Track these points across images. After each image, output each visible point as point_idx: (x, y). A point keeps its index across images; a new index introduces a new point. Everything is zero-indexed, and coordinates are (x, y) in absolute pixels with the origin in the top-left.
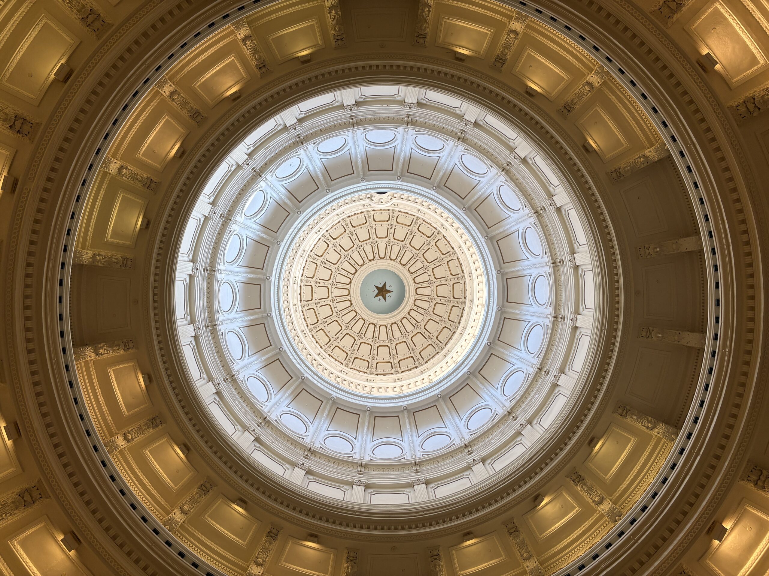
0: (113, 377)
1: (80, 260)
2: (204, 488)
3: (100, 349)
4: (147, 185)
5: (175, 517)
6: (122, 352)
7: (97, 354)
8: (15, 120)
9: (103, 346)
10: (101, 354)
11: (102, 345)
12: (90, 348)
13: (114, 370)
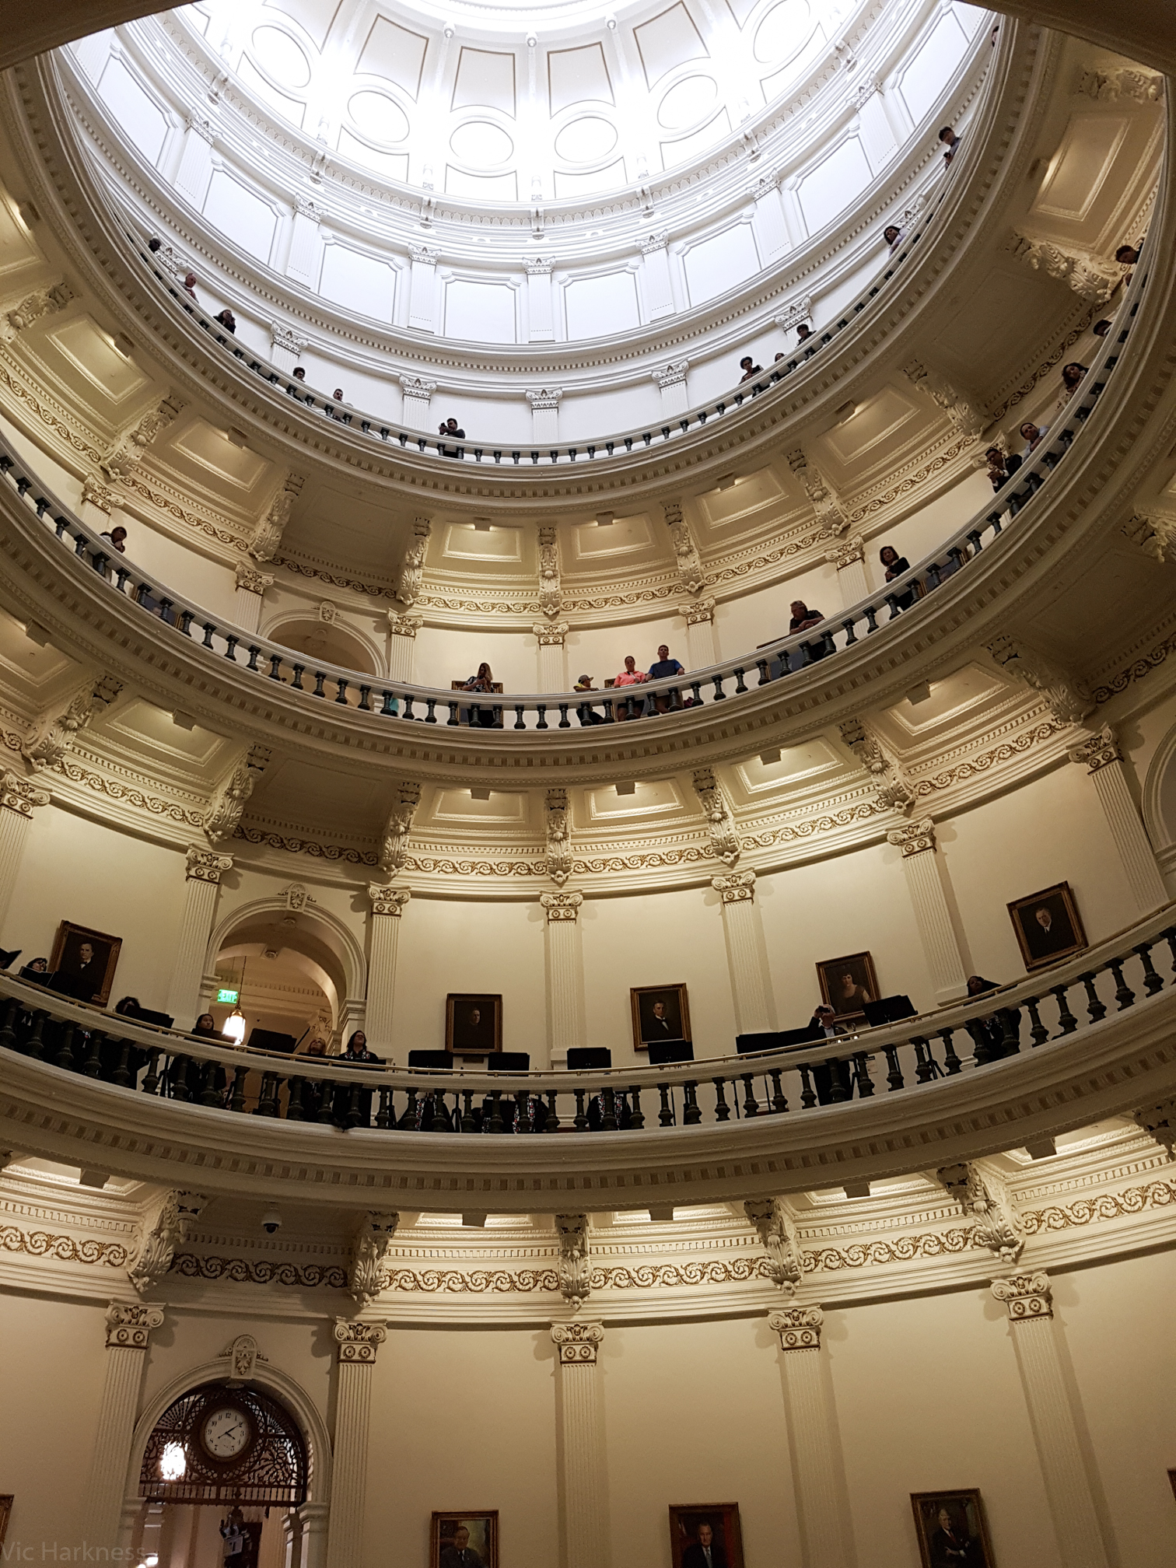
0: (458, 553)
1: (274, 544)
2: (673, 518)
3: (413, 563)
4: (173, 413)
5: (684, 568)
6: (428, 539)
7: (419, 567)
8: (101, 697)
9: (410, 555)
10: (420, 562)
11: (408, 557)
12: (406, 574)
13: (449, 549)
